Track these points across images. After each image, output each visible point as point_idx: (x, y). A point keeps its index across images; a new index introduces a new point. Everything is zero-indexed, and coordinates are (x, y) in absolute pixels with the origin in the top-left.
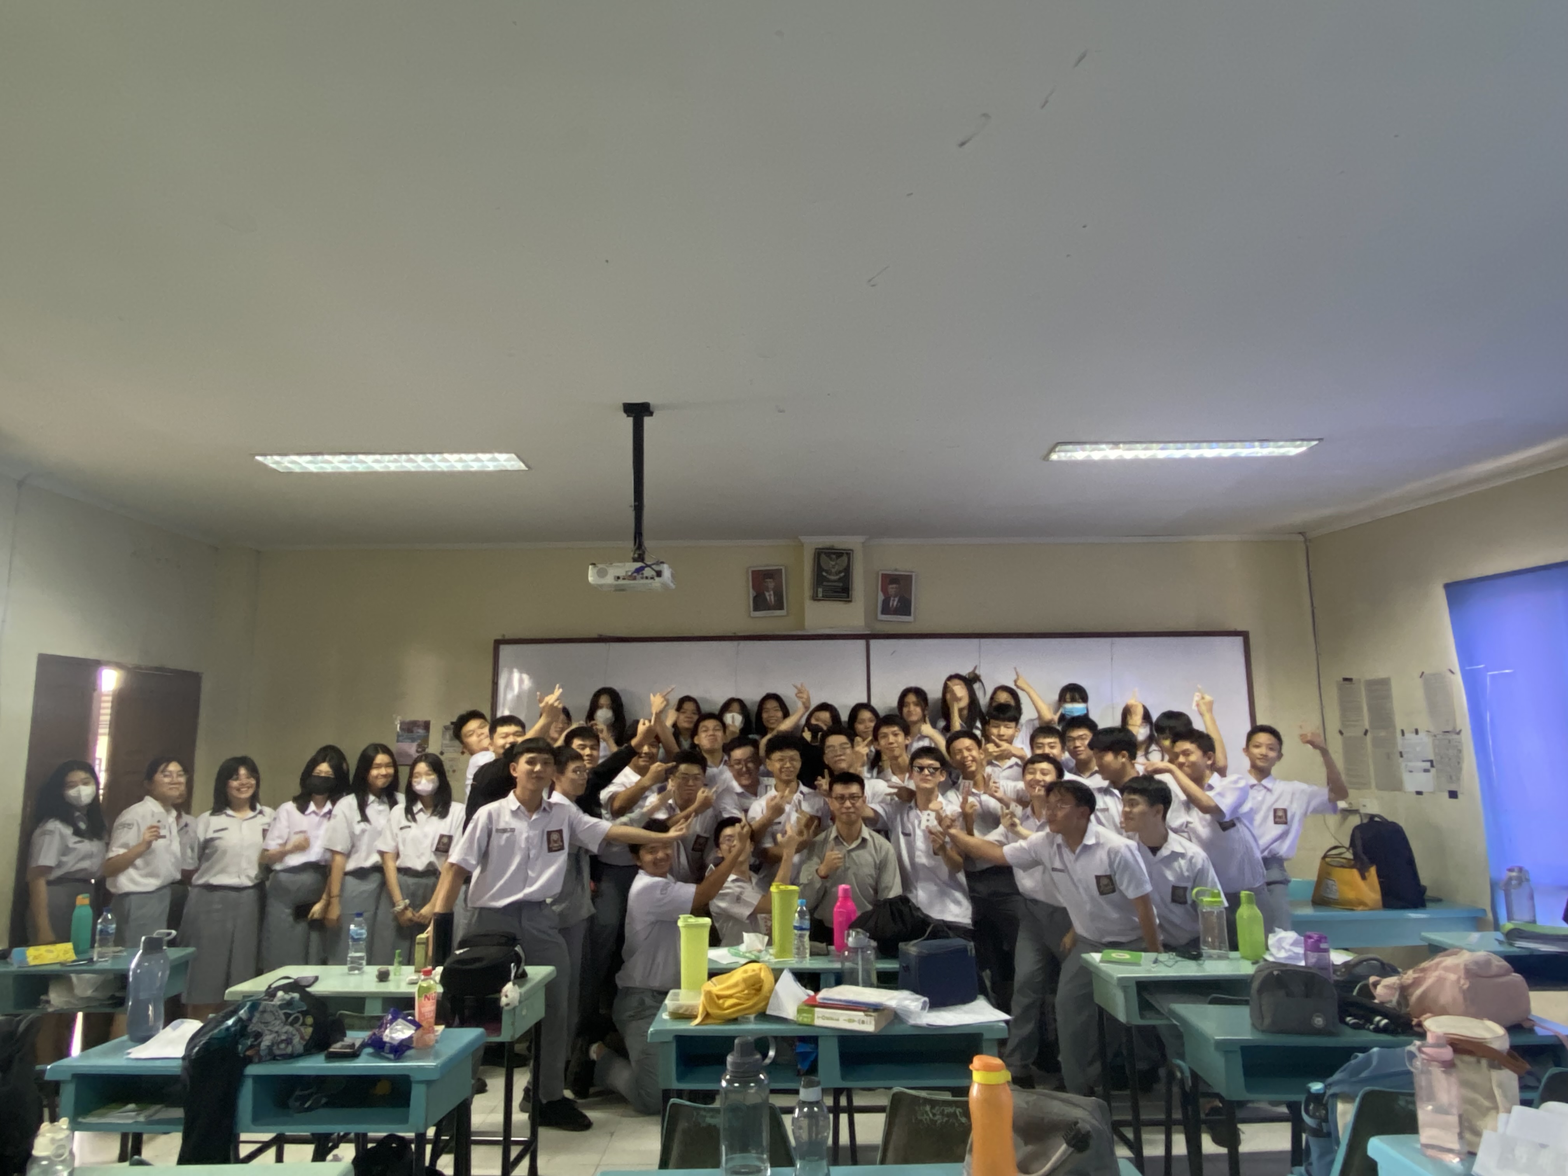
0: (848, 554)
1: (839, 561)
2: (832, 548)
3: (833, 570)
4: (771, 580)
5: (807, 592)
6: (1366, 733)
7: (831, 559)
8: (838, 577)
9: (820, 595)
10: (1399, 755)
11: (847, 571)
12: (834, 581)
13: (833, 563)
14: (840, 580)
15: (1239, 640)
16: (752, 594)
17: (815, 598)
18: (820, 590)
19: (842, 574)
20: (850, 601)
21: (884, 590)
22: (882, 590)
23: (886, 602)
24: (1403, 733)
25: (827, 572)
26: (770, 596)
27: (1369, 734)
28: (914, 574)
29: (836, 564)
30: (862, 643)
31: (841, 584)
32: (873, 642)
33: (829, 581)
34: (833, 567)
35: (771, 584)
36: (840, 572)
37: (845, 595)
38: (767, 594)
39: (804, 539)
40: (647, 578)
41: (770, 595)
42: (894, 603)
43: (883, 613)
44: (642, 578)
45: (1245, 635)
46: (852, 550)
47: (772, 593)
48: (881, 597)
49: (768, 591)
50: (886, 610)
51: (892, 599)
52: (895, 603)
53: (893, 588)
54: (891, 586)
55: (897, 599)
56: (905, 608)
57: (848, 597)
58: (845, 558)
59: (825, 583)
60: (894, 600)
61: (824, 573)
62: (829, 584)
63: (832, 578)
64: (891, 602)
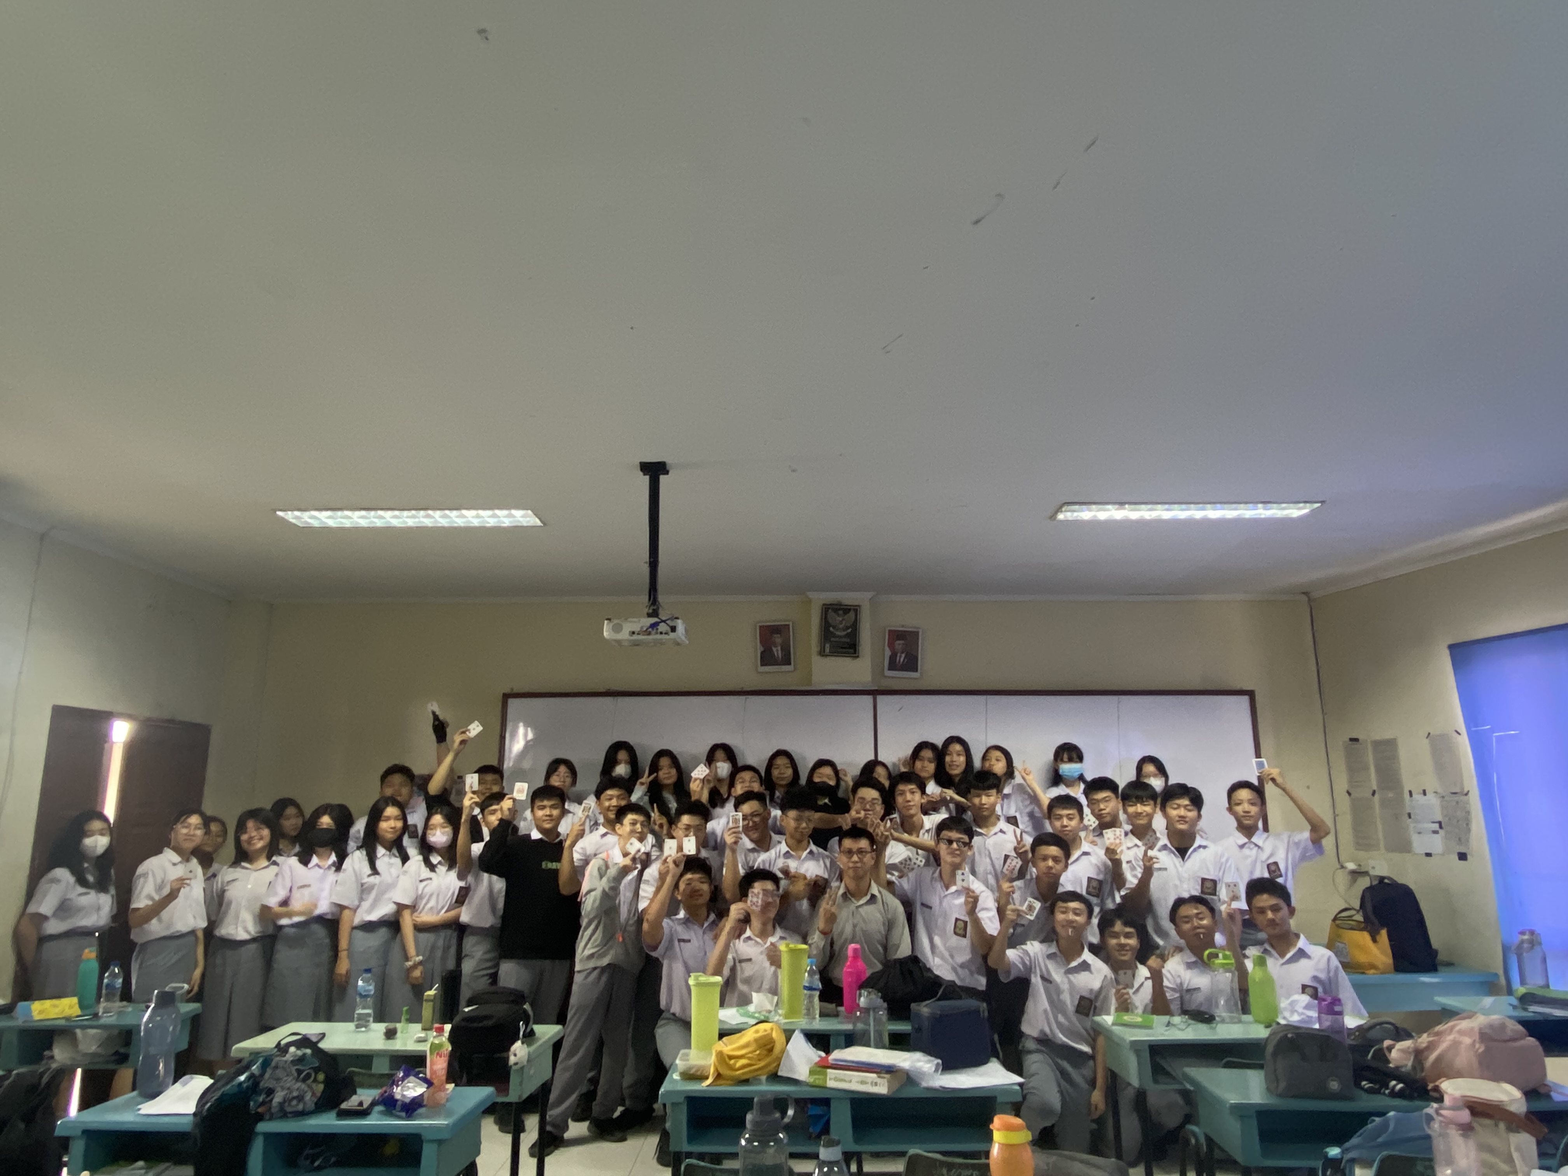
0: (856, 611)
1: (846, 617)
2: (839, 604)
3: (841, 626)
4: (779, 635)
5: (815, 648)
6: (1374, 793)
7: (838, 615)
8: (844, 633)
9: (827, 650)
10: (1407, 816)
11: (855, 628)
12: (841, 637)
13: (841, 619)
14: (845, 636)
15: (1245, 699)
16: (760, 649)
17: (822, 653)
18: (827, 646)
19: (849, 630)
20: (858, 657)
21: (891, 645)
22: (889, 646)
23: (893, 658)
24: (1410, 792)
25: (834, 627)
26: (777, 652)
27: (1377, 796)
28: (920, 631)
29: (843, 620)
30: (868, 699)
31: (848, 640)
32: (880, 698)
33: (835, 636)
34: (841, 622)
35: (778, 639)
36: (848, 628)
37: (852, 651)
38: (774, 649)
39: (812, 595)
40: (661, 633)
41: (777, 650)
42: (901, 658)
43: (890, 669)
44: (657, 633)
45: (1251, 694)
46: (859, 606)
47: (779, 648)
48: (888, 653)
49: (775, 647)
50: (893, 666)
51: (899, 655)
52: (902, 660)
53: (899, 644)
54: (898, 642)
55: (903, 655)
56: (911, 664)
57: (855, 653)
58: (852, 614)
59: (832, 639)
60: (900, 657)
61: (831, 629)
62: (837, 639)
63: (838, 633)
64: (898, 658)
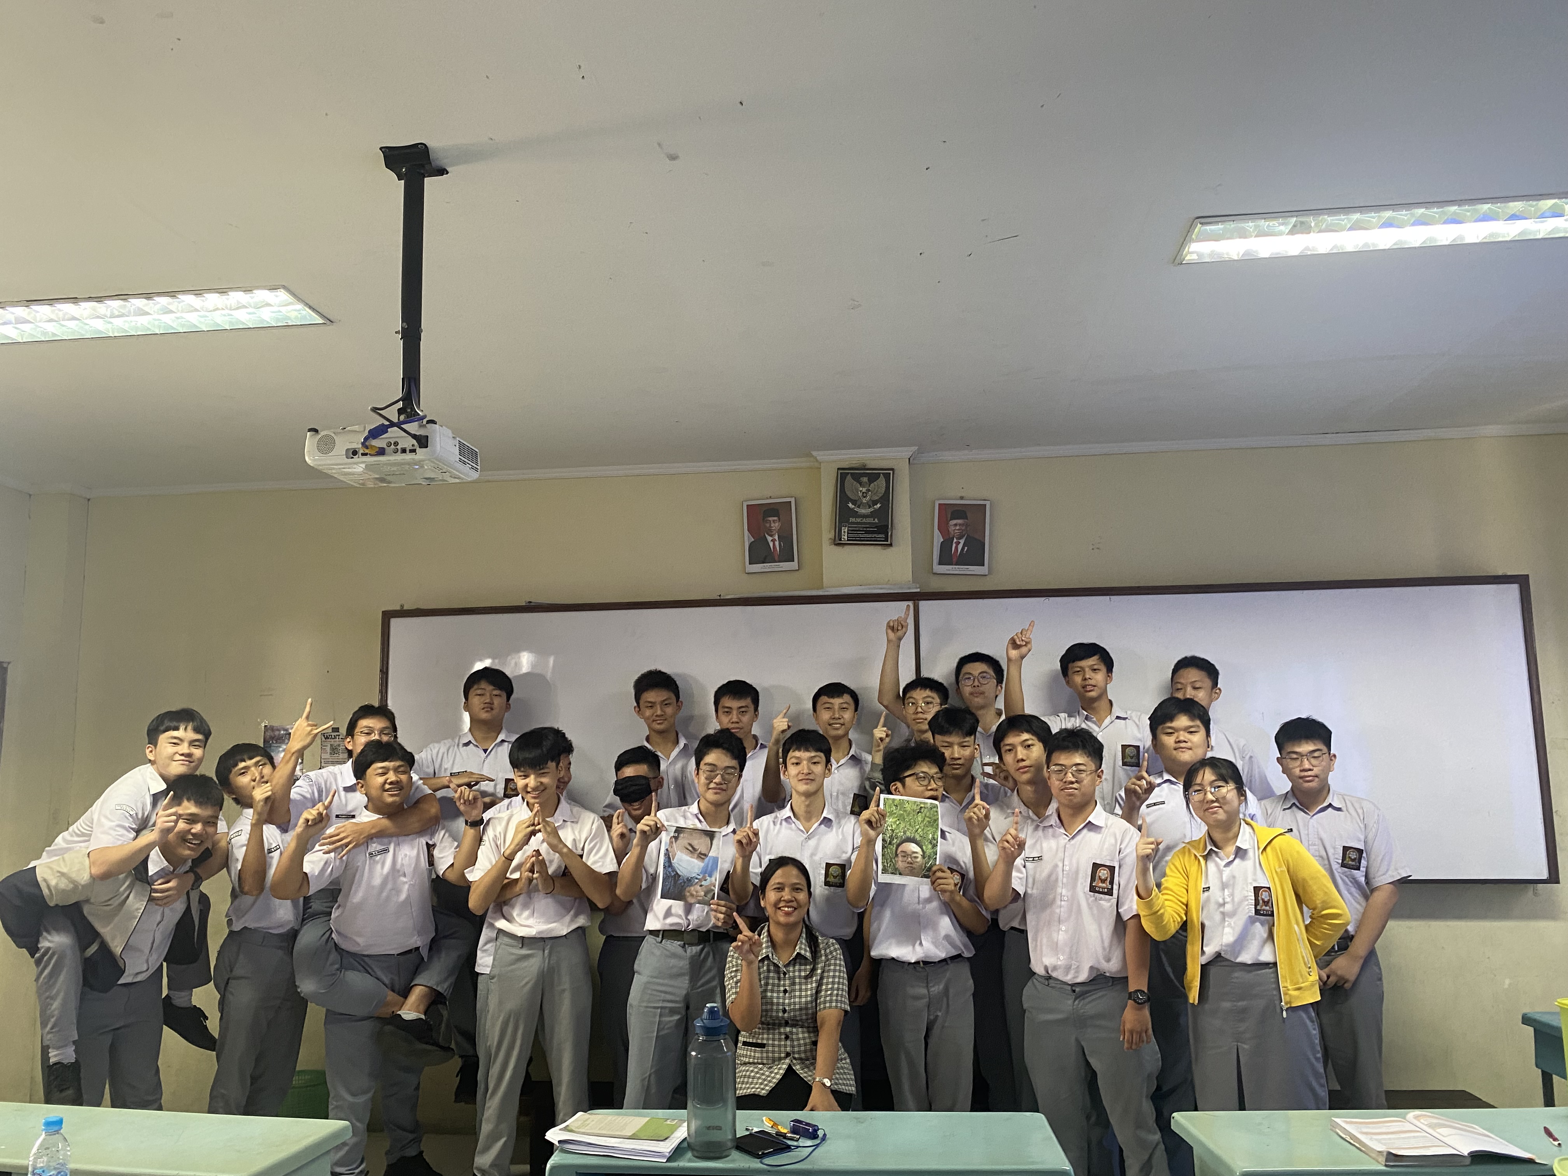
0: (887, 477)
1: (873, 486)
2: (863, 467)
3: (865, 500)
4: (775, 518)
5: (827, 534)
7: (861, 484)
8: (870, 510)
9: (845, 537)
11: (886, 500)
12: (865, 516)
13: (864, 490)
14: (872, 515)
15: (1513, 589)
16: (748, 539)
17: (837, 542)
18: (845, 530)
19: (878, 506)
20: (891, 545)
21: (943, 528)
23: (945, 547)
25: (855, 502)
26: (774, 542)
28: (988, 504)
29: (869, 490)
31: (877, 521)
32: (923, 604)
33: (856, 514)
34: (865, 495)
35: (775, 524)
37: (881, 536)
38: (769, 539)
39: (820, 455)
40: (404, 451)
41: (773, 541)
42: (959, 546)
43: (940, 563)
45: (1522, 581)
46: (892, 469)
47: (776, 537)
48: (938, 539)
49: (772, 535)
50: (946, 558)
51: (955, 540)
52: (960, 547)
53: (956, 525)
54: (955, 522)
55: (962, 541)
56: (974, 554)
57: (887, 539)
58: (882, 481)
59: (852, 520)
60: (958, 544)
61: (850, 505)
62: (859, 520)
63: (863, 511)
64: (954, 545)
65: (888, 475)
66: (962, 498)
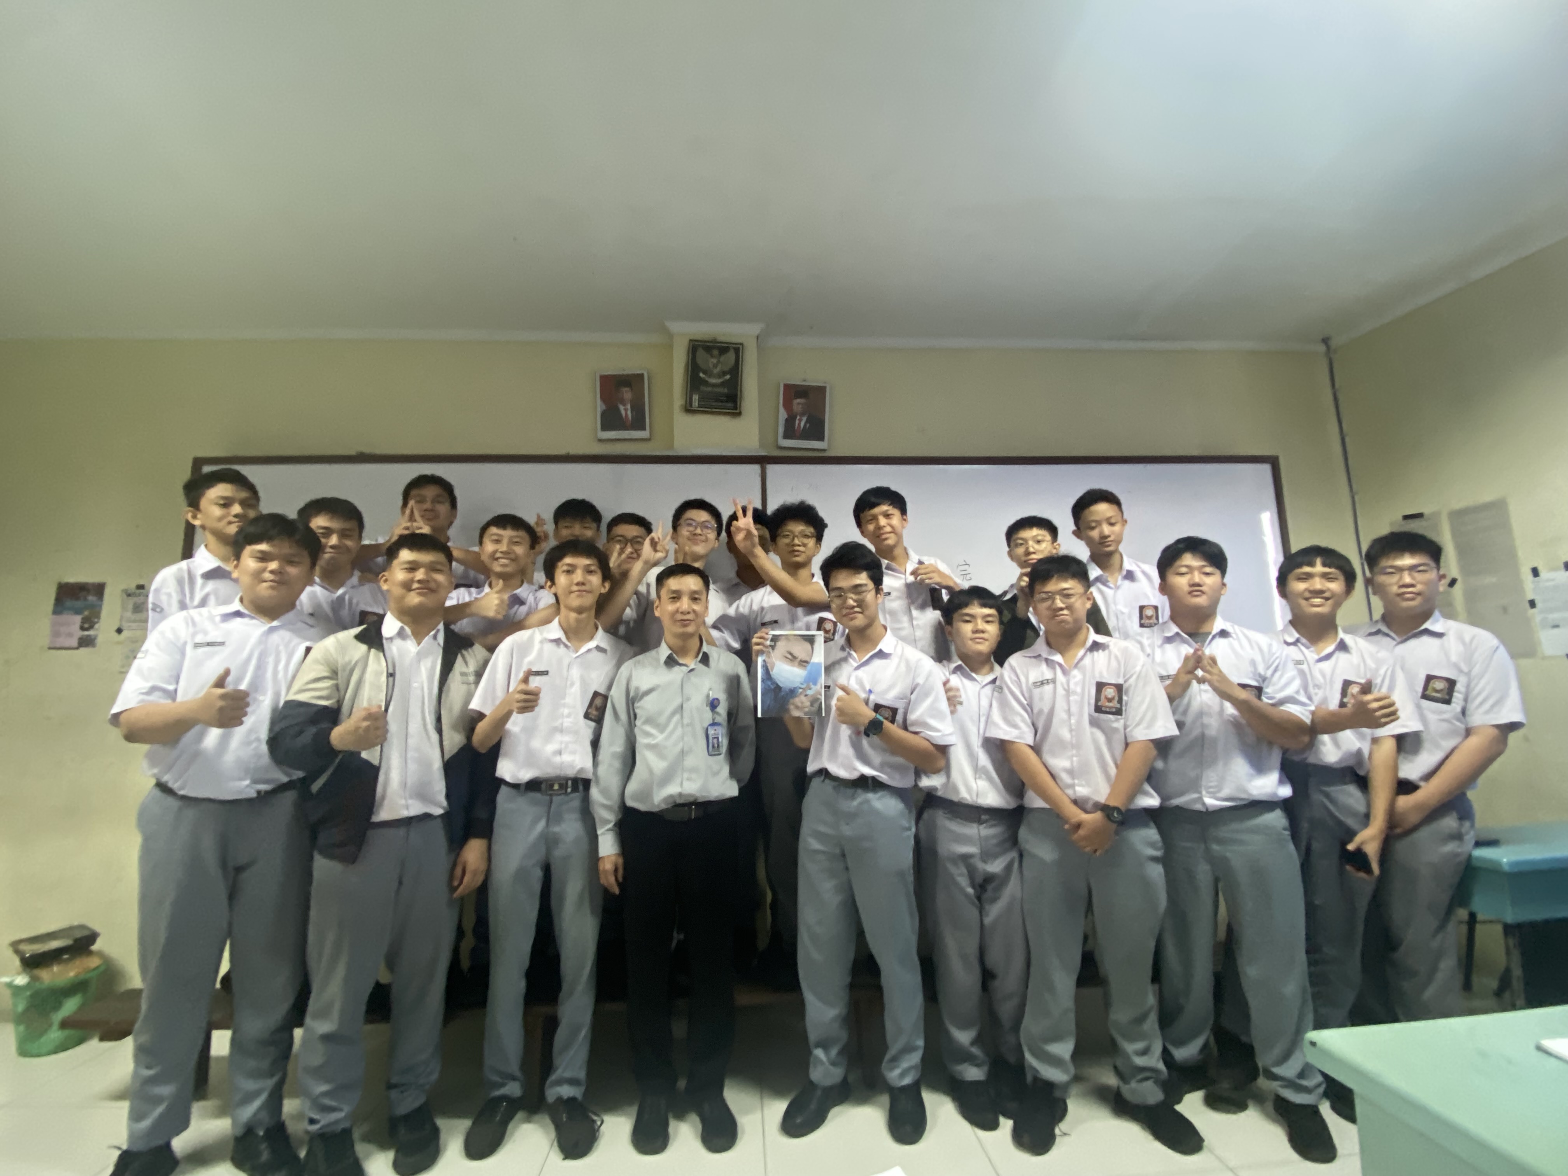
1: (722, 359)
2: (715, 341)
3: (716, 371)
4: (627, 389)
5: (678, 401)
7: (712, 356)
8: (719, 381)
9: (696, 404)
10: (1528, 605)
11: (735, 372)
12: (714, 385)
13: (715, 361)
14: (723, 384)
15: (1266, 468)
16: (600, 406)
17: (688, 409)
18: (696, 397)
19: (728, 377)
20: (739, 414)
21: (787, 405)
22: (785, 406)
23: (790, 422)
24: (1535, 572)
25: (705, 372)
26: (626, 411)
27: (1458, 586)
28: (828, 386)
29: (719, 362)
30: (756, 468)
31: (726, 391)
32: (772, 469)
33: (706, 383)
34: (715, 366)
35: (627, 393)
36: (724, 373)
37: (730, 405)
38: (622, 408)
39: (674, 327)
41: (626, 410)
42: (801, 423)
43: (786, 436)
45: (1274, 462)
46: (742, 344)
47: (629, 407)
48: (783, 415)
49: (624, 405)
50: (790, 433)
51: (798, 417)
52: (803, 423)
53: (799, 404)
54: (798, 400)
55: (804, 419)
56: (816, 430)
57: (736, 408)
58: (731, 356)
59: (703, 389)
60: (800, 420)
61: (701, 375)
62: (709, 389)
63: (713, 381)
64: (797, 422)
65: (737, 350)
66: (804, 381)
